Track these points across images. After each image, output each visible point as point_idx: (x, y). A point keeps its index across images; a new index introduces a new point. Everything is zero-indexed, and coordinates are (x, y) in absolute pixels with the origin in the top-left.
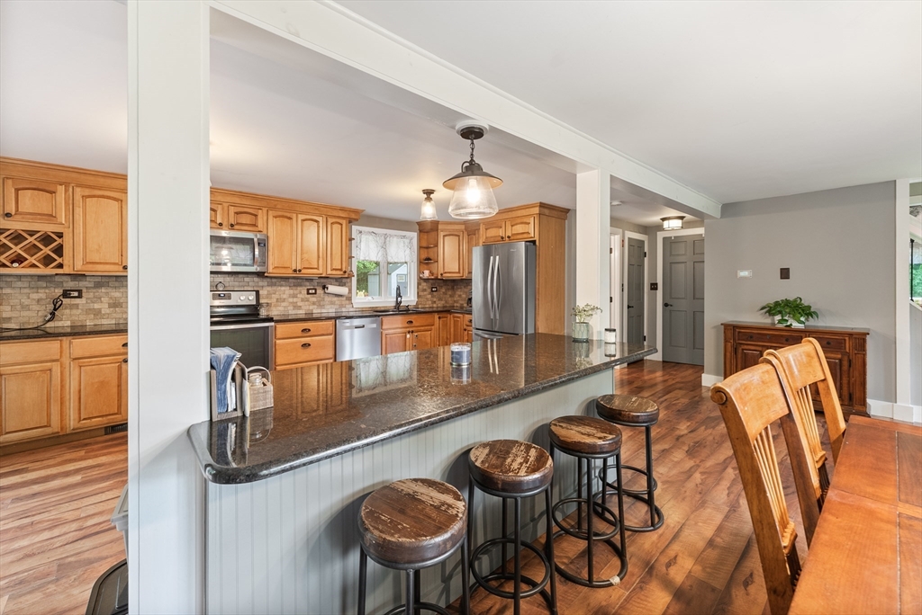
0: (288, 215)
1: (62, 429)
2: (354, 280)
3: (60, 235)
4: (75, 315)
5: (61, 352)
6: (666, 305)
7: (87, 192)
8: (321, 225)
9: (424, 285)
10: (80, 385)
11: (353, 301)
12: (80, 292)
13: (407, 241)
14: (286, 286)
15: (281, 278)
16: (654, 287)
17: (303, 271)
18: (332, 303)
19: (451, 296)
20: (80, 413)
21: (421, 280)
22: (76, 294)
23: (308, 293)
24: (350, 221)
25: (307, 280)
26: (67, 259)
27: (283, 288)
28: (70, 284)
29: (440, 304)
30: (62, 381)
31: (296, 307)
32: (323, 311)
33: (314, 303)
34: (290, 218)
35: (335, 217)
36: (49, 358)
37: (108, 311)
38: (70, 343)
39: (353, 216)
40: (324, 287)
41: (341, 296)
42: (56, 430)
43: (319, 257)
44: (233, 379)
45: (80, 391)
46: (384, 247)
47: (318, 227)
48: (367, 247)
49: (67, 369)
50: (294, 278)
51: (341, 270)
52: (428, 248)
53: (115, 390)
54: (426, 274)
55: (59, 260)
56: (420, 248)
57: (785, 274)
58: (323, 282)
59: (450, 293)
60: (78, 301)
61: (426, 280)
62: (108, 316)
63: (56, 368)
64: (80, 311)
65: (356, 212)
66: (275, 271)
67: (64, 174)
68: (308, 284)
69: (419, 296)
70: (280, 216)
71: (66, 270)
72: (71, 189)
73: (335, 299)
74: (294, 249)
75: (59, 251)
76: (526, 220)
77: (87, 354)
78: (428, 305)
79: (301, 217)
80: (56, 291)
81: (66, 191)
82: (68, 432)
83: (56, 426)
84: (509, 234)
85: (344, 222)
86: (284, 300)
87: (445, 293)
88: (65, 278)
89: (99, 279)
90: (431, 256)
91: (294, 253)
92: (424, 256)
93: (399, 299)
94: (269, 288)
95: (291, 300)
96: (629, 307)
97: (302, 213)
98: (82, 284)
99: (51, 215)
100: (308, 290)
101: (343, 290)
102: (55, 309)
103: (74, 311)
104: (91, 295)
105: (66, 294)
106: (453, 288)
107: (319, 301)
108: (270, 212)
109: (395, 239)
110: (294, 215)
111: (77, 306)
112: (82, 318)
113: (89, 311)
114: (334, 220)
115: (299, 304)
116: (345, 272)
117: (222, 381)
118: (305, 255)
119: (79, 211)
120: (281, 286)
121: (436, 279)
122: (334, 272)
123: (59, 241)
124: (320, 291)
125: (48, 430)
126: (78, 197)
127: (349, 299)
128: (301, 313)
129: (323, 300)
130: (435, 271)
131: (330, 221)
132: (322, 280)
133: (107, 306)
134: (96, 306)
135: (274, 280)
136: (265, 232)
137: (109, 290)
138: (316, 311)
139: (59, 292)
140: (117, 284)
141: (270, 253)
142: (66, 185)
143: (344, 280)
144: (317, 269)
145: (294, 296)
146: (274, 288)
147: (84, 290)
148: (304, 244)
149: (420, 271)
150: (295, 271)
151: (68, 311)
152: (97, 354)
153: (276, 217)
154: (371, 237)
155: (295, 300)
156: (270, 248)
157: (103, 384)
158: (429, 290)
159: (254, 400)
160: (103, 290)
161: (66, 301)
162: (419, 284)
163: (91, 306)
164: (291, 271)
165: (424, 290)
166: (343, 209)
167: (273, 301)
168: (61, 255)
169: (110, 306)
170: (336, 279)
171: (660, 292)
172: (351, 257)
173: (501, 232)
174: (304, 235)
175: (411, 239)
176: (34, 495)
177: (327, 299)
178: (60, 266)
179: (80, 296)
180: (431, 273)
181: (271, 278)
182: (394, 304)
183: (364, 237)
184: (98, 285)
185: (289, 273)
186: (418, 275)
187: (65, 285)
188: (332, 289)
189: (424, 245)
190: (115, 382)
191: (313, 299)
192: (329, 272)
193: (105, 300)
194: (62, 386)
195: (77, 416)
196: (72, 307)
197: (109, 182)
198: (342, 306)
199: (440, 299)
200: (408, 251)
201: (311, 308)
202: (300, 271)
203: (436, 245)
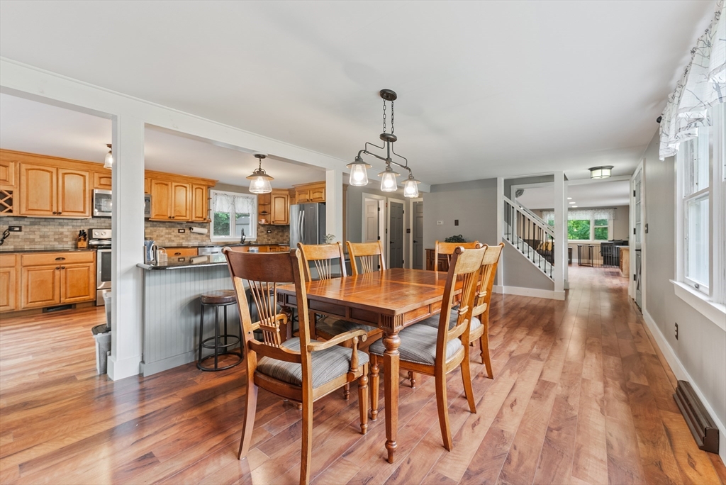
0: (166, 183)
1: (16, 308)
2: (212, 225)
3: (11, 193)
4: (17, 242)
5: (16, 262)
6: (414, 242)
7: (29, 167)
8: (188, 189)
9: (262, 228)
10: (28, 282)
11: (211, 238)
12: (20, 227)
13: (249, 200)
14: (163, 227)
15: (160, 222)
16: (408, 231)
17: (176, 218)
18: (196, 239)
19: (281, 236)
20: (28, 299)
21: (259, 225)
22: (18, 229)
23: (179, 232)
24: (209, 187)
25: (178, 223)
26: (15, 207)
27: (161, 229)
28: (13, 223)
29: (273, 241)
30: (16, 279)
31: (170, 240)
32: (190, 243)
33: (183, 239)
34: (167, 185)
35: (198, 184)
36: (8, 265)
37: (39, 240)
38: (22, 257)
39: (211, 184)
40: (190, 229)
41: (202, 234)
42: (12, 308)
43: (186, 209)
44: (153, 249)
45: (28, 286)
46: (233, 204)
47: (186, 190)
48: (221, 204)
49: (19, 272)
50: (169, 222)
51: (202, 217)
52: (264, 205)
53: (51, 286)
54: (263, 221)
55: (10, 208)
56: (259, 205)
57: (457, 223)
58: (190, 225)
59: (281, 234)
60: (19, 233)
61: (263, 225)
62: (39, 243)
63: (13, 271)
64: (20, 240)
65: (213, 181)
66: (156, 217)
67: (14, 155)
68: (179, 226)
69: (258, 236)
70: (160, 184)
71: (14, 214)
72: (18, 165)
73: (198, 236)
74: (169, 204)
75: (10, 202)
76: (320, 190)
77: (32, 264)
78: (265, 241)
79: (174, 184)
80: (4, 226)
81: (15, 166)
82: (20, 309)
83: (12, 306)
84: (311, 198)
85: (204, 188)
86: (162, 236)
87: (277, 234)
88: (12, 219)
89: (33, 220)
90: (267, 210)
91: (169, 206)
92: (262, 210)
93: (244, 237)
94: (151, 228)
95: (167, 236)
96: (391, 243)
97: (175, 182)
98: (21, 223)
99: (6, 180)
100: (179, 230)
101: (204, 231)
102: (4, 238)
103: (16, 240)
104: (28, 230)
105: (11, 229)
106: (283, 231)
107: (187, 237)
108: (153, 181)
109: (241, 199)
110: (170, 183)
111: (18, 236)
112: (21, 244)
113: (26, 240)
114: (197, 186)
115: (172, 239)
116: (205, 219)
117: (149, 250)
118: (177, 208)
119: (23, 179)
120: (160, 227)
121: (270, 225)
122: (197, 219)
123: (10, 196)
124: (187, 231)
125: (7, 308)
126: (23, 170)
127: (208, 236)
128: (174, 244)
129: (190, 236)
130: (269, 220)
131: (194, 187)
132: (189, 224)
133: (38, 237)
134: (31, 237)
135: (155, 223)
136: (149, 193)
137: (40, 227)
138: (185, 244)
139: (6, 227)
140: (45, 223)
141: (153, 206)
142: (15, 162)
143: (204, 224)
144: (186, 216)
145: (169, 234)
146: (155, 228)
147: (23, 227)
148: (177, 200)
149: (259, 220)
150: (170, 217)
151: (12, 240)
152: (39, 264)
153: (157, 184)
154: (224, 198)
155: (170, 236)
156: (153, 203)
157: (43, 282)
158: (265, 232)
159: (160, 258)
160: (36, 227)
161: (11, 233)
162: (258, 228)
163: (28, 236)
164: (167, 218)
165: (263, 232)
166: (204, 180)
167: (154, 236)
168: (11, 205)
169: (41, 237)
170: (199, 224)
171: (411, 234)
172: (209, 210)
173: (307, 197)
174: (177, 196)
175: (253, 199)
176: (16, 333)
177: (193, 236)
178: (11, 211)
179: (20, 230)
180: (267, 221)
181: (153, 221)
182: (240, 240)
183: (219, 197)
184: (32, 224)
185: (166, 219)
186: (258, 222)
187: (10, 223)
188: (196, 229)
189: (262, 203)
190: (51, 281)
191: (183, 236)
192: (194, 218)
193: (37, 233)
194: (17, 282)
195: (26, 300)
196: (15, 237)
197: (44, 160)
198: (203, 241)
199: (274, 238)
200: (250, 207)
201: (181, 241)
202: (173, 217)
203: (270, 203)
